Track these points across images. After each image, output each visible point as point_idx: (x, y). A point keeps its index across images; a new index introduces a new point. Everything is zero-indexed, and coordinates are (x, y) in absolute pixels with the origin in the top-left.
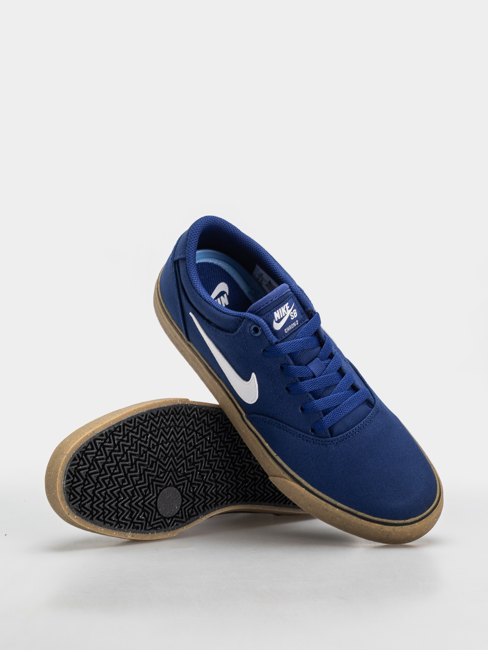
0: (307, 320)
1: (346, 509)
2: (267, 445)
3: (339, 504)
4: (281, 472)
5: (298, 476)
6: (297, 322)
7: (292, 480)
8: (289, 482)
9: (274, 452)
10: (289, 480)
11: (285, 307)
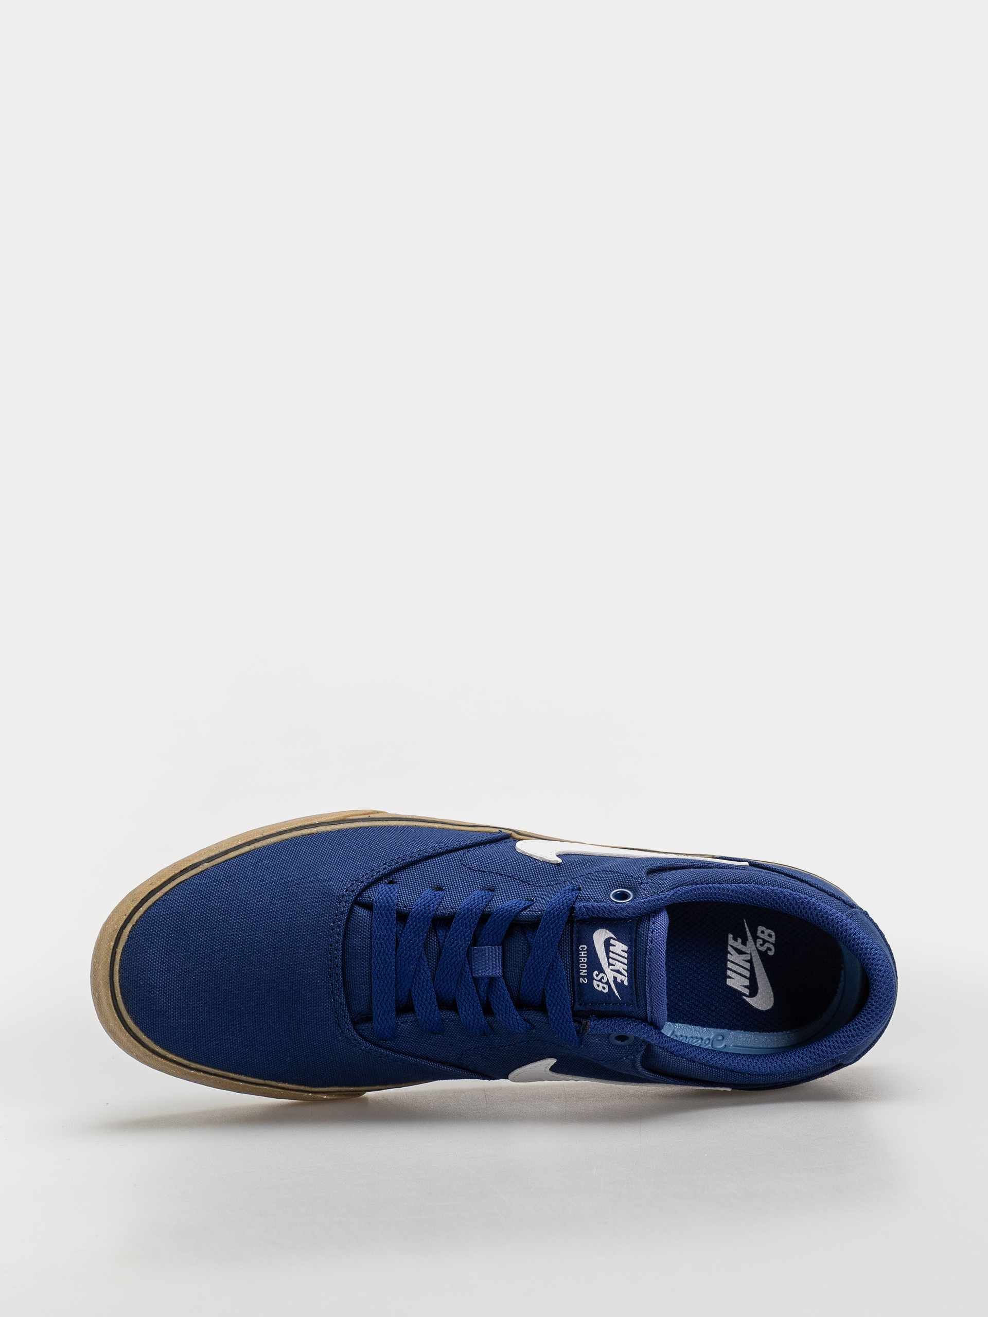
0: (577, 1006)
6: (584, 981)
11: (624, 975)
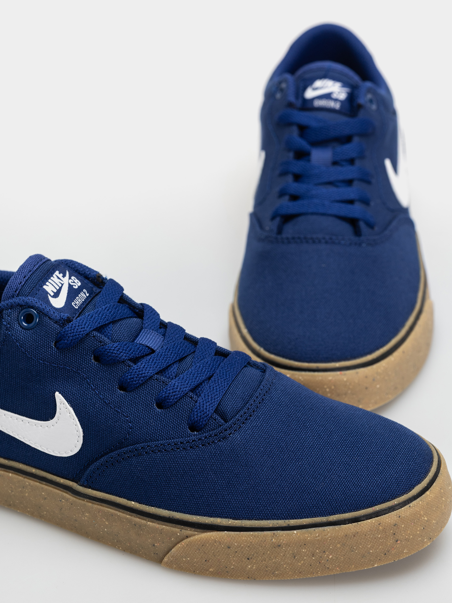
0: (99, 290)
1: (308, 523)
2: (133, 503)
3: (293, 522)
4: (176, 530)
5: (207, 517)
6: (86, 291)
7: (200, 532)
8: (196, 537)
9: (150, 507)
10: (194, 535)
11: (56, 275)
